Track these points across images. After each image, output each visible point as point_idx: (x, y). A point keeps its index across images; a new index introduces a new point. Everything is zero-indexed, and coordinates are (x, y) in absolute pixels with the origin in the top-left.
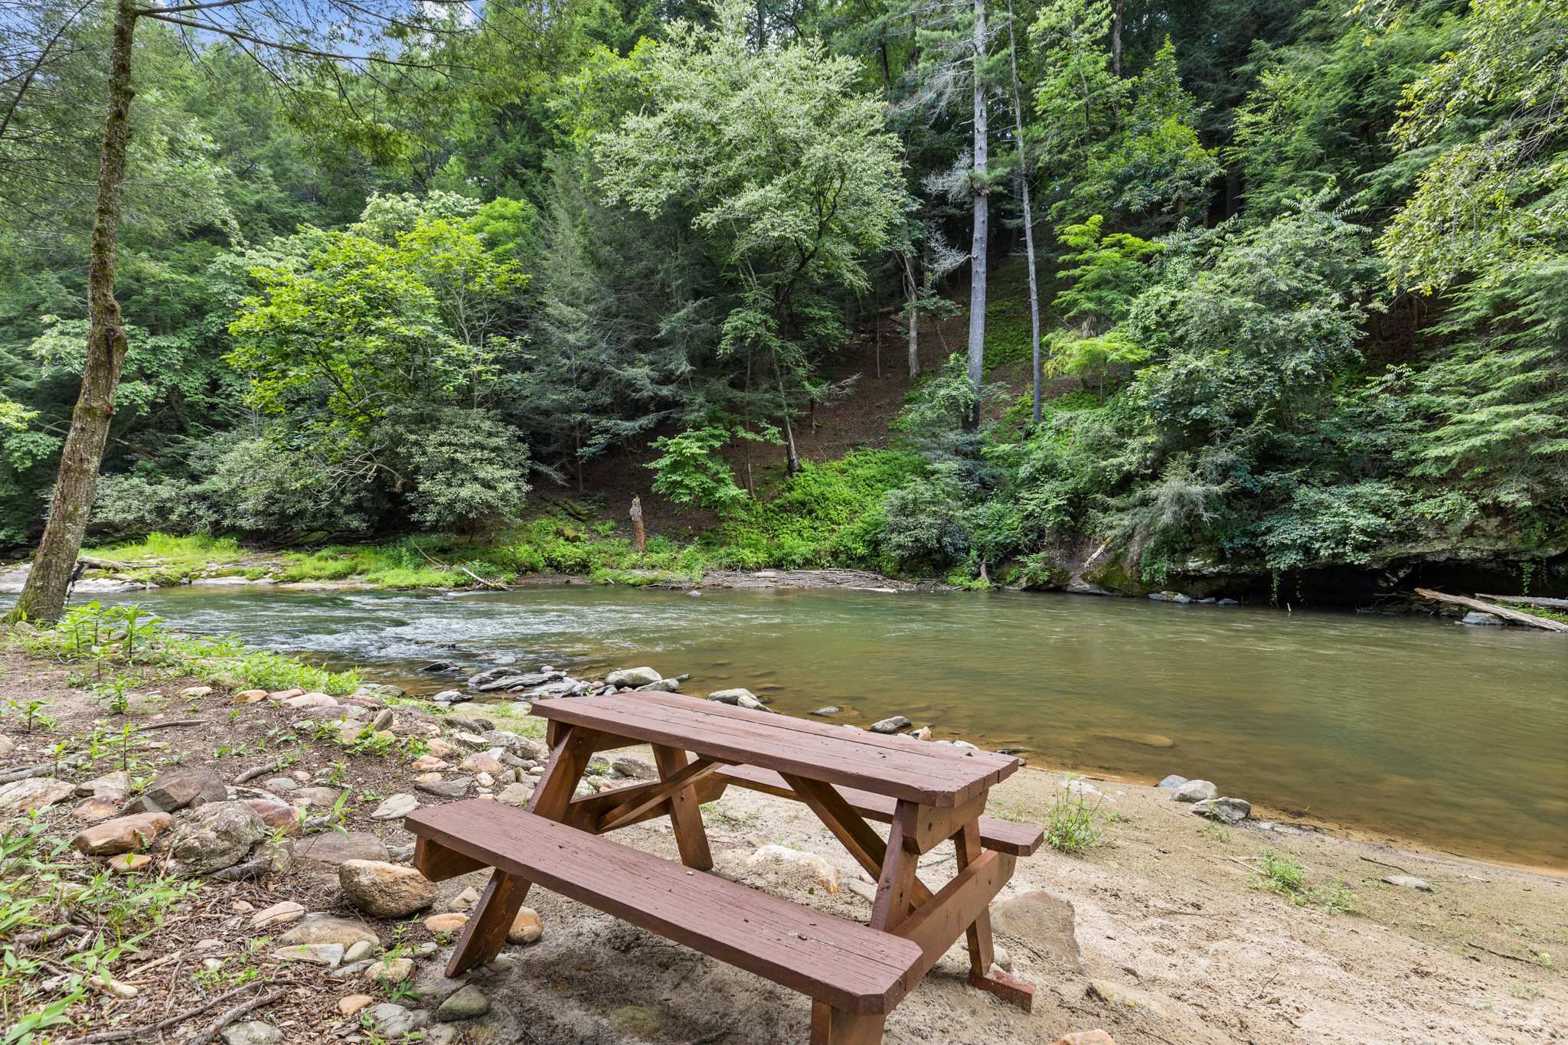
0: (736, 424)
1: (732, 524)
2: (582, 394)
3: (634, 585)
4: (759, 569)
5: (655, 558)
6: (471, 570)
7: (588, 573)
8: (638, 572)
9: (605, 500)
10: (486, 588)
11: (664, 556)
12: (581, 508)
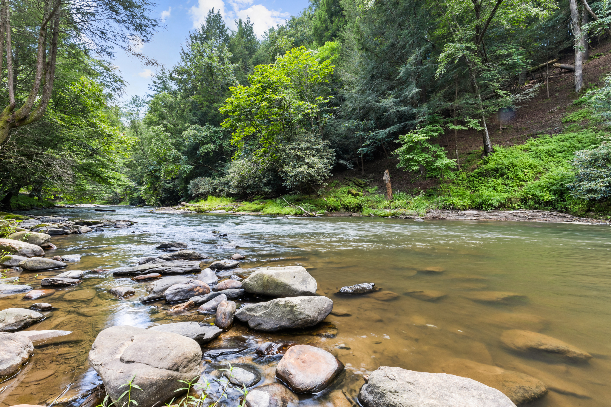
0: (448, 123)
1: (445, 185)
2: (360, 122)
3: (383, 217)
4: (465, 209)
5: (397, 203)
6: (302, 208)
7: (361, 212)
8: (388, 210)
9: (374, 178)
10: (309, 215)
11: (403, 202)
12: (362, 181)
